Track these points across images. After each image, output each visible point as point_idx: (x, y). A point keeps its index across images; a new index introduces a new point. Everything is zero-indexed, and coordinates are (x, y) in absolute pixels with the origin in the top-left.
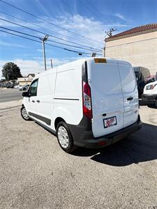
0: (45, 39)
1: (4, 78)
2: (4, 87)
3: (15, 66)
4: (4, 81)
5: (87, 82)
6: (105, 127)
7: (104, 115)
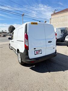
0: (23, 15)
1: (9, 32)
2: (8, 35)
3: (13, 27)
4: (9, 33)
5: (27, 34)
6: (35, 55)
7: (35, 49)
